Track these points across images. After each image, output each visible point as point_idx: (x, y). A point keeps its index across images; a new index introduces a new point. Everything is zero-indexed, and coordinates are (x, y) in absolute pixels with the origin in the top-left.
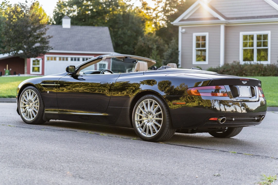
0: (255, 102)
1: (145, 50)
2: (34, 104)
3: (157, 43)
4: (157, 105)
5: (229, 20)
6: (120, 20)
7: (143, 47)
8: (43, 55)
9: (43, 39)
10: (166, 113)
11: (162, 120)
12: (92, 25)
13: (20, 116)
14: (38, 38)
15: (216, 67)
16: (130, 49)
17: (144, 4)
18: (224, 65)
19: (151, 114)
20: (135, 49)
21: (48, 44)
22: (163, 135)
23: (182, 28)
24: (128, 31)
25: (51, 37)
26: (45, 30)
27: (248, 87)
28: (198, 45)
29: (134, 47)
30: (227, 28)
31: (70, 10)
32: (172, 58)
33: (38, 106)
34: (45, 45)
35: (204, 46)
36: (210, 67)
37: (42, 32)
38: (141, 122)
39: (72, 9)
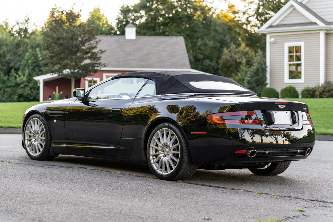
0: (298, 130)
1: (231, 66)
2: (40, 136)
3: (247, 56)
4: (174, 135)
5: (330, 25)
6: (199, 28)
7: (229, 61)
8: (93, 74)
9: (93, 54)
10: (184, 145)
11: (179, 154)
12: (163, 34)
13: (25, 150)
14: (87, 53)
15: (314, 87)
16: (213, 64)
17: (230, 7)
18: (325, 83)
19: (167, 147)
20: (218, 65)
21: (100, 60)
22: (182, 172)
23: (271, 37)
24: (210, 41)
25: (103, 52)
26: (95, 43)
27: (287, 112)
28: (291, 58)
29: (217, 62)
30: (327, 34)
31: (137, 16)
32: (258, 75)
33: (45, 138)
34: (97, 62)
35: (299, 59)
36: (306, 86)
37: (93, 46)
38: (156, 156)
39: (139, 15)
